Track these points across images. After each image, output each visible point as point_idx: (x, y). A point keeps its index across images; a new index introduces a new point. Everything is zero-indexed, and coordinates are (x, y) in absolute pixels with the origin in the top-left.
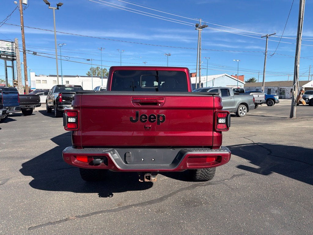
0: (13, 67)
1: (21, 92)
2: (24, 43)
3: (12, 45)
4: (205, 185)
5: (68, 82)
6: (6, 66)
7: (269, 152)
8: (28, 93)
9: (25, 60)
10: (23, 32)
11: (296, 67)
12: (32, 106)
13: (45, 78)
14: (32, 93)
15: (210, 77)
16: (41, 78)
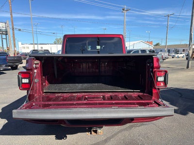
0: (6, 39)
1: (12, 55)
2: (12, 23)
3: (6, 25)
4: (139, 126)
5: (42, 48)
6: (2, 38)
7: (180, 95)
8: (16, 55)
9: (14, 34)
10: (12, 16)
11: (191, 35)
12: (17, 64)
13: (28, 45)
14: (19, 55)
15: (132, 43)
16: (25, 46)
